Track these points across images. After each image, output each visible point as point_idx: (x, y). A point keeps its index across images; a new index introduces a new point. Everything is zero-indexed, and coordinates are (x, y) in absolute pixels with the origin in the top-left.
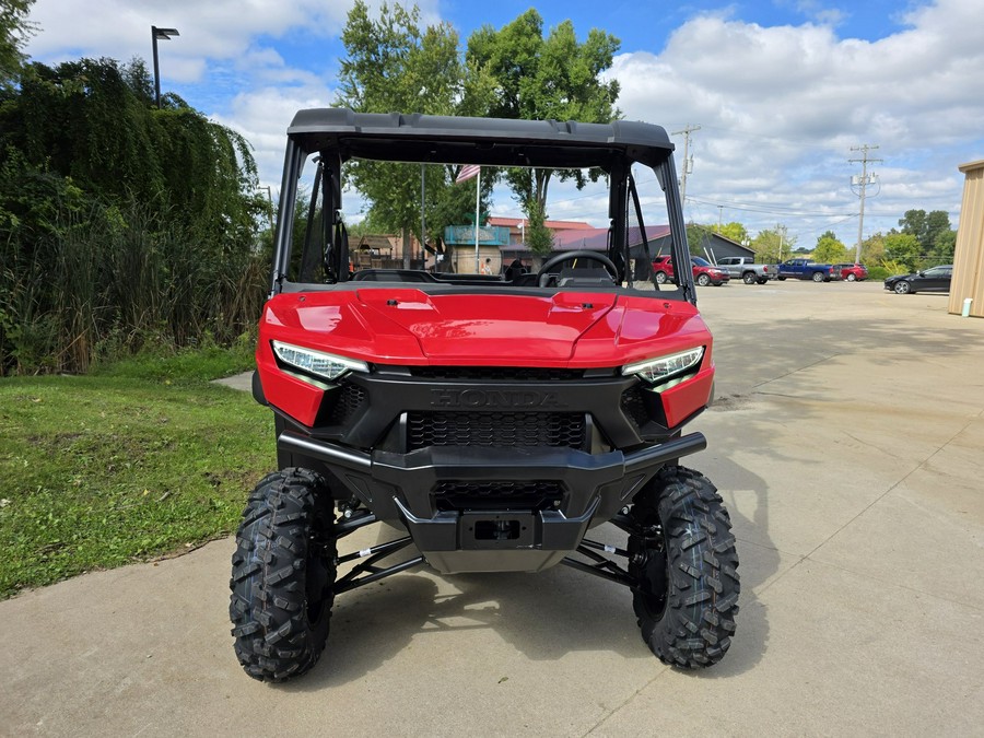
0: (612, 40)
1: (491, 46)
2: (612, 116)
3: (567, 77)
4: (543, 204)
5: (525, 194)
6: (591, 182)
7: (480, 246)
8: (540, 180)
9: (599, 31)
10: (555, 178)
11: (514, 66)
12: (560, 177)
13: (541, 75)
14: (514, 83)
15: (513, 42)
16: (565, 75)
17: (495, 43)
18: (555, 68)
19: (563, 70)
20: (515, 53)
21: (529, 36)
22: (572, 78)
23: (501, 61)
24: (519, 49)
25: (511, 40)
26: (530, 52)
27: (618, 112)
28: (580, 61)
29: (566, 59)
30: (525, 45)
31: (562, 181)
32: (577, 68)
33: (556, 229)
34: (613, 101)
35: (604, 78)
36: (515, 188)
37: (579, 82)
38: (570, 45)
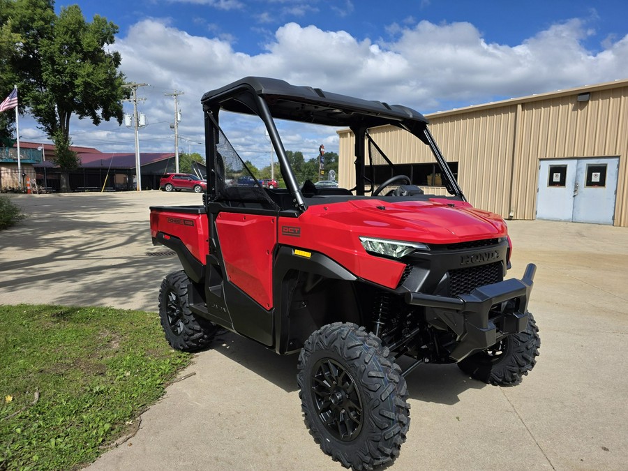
0: (112, 26)
1: (10, 11)
2: (117, 76)
3: (80, 45)
4: (67, 134)
5: (49, 125)
6: (104, 120)
7: (21, 164)
8: (62, 117)
9: (102, 17)
10: (74, 116)
11: (33, 29)
12: (78, 115)
13: (58, 40)
14: (33, 42)
15: (30, 11)
16: (78, 42)
17: (13, 8)
18: (70, 37)
19: (77, 39)
20: (33, 20)
21: (45, 9)
22: (85, 46)
23: (20, 24)
24: (36, 17)
25: (27, 9)
26: (47, 22)
27: (121, 75)
28: (89, 35)
29: (78, 31)
30: (41, 15)
31: (80, 118)
32: (87, 40)
33: (79, 153)
34: (116, 66)
35: (108, 49)
36: (40, 121)
37: (91, 49)
38: (80, 23)
